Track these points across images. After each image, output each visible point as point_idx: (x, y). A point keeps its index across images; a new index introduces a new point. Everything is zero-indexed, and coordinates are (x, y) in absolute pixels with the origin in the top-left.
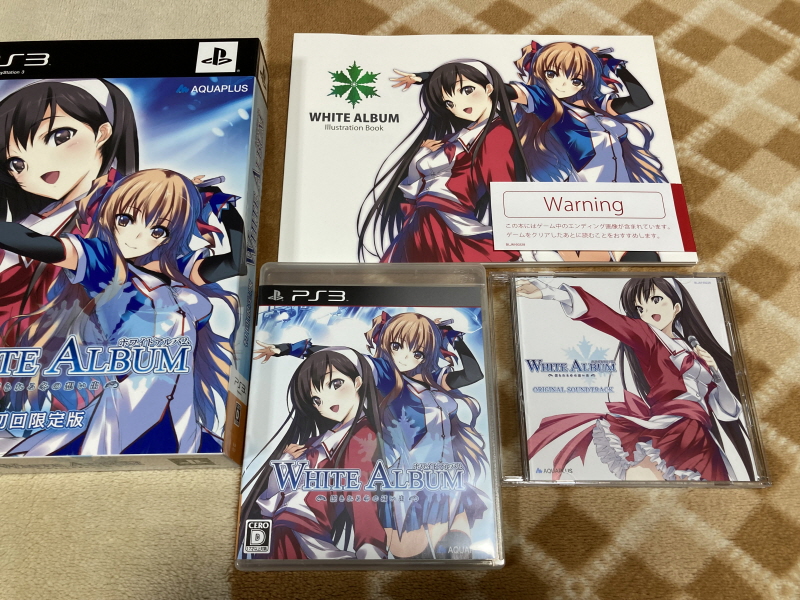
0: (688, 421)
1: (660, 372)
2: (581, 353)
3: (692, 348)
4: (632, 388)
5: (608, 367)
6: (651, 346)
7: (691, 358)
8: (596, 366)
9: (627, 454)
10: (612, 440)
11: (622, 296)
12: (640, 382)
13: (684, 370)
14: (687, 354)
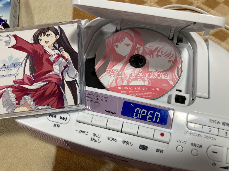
0: (51, 83)
1: (43, 64)
2: (8, 61)
3: (60, 52)
4: (28, 72)
5: (19, 65)
6: (41, 54)
7: (59, 56)
8: (13, 65)
9: (17, 102)
10: (11, 96)
11: (33, 36)
12: (32, 70)
13: (54, 62)
14: (57, 55)
